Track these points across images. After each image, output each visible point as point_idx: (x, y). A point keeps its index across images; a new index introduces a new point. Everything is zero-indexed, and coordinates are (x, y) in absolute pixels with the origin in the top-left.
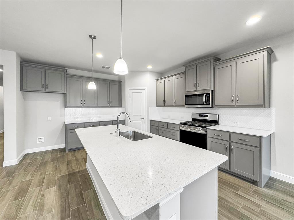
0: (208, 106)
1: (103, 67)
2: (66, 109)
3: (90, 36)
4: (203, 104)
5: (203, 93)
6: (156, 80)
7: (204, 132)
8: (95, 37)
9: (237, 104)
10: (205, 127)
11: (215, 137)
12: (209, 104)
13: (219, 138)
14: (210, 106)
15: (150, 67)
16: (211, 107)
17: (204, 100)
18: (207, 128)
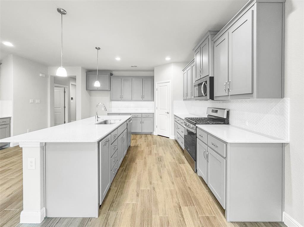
1: (132, 66)
2: (113, 102)
3: (96, 48)
4: (203, 96)
6: (182, 70)
8: (99, 48)
15: (168, 59)
16: (208, 98)
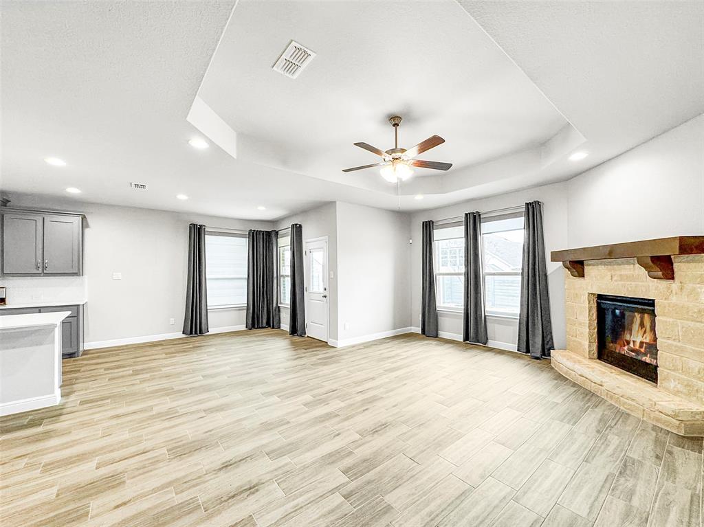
9: (45, 272)
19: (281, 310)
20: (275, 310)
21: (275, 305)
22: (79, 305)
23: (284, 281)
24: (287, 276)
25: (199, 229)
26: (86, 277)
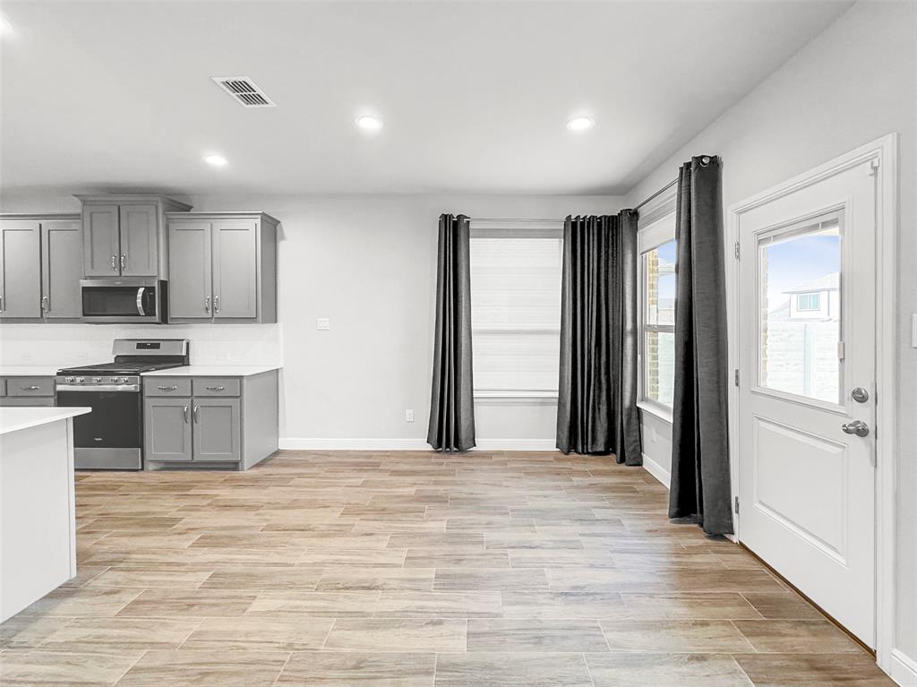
0: (149, 319)
4: (139, 315)
5: (138, 285)
7: (131, 388)
9: (216, 315)
10: (137, 374)
11: (162, 393)
12: (154, 315)
13: (169, 394)
14: (157, 318)
16: (157, 321)
17: (139, 305)
18: (142, 374)
19: (645, 419)
20: (630, 418)
21: (627, 402)
22: (241, 377)
23: (655, 343)
24: (664, 329)
25: (456, 224)
26: (280, 324)
